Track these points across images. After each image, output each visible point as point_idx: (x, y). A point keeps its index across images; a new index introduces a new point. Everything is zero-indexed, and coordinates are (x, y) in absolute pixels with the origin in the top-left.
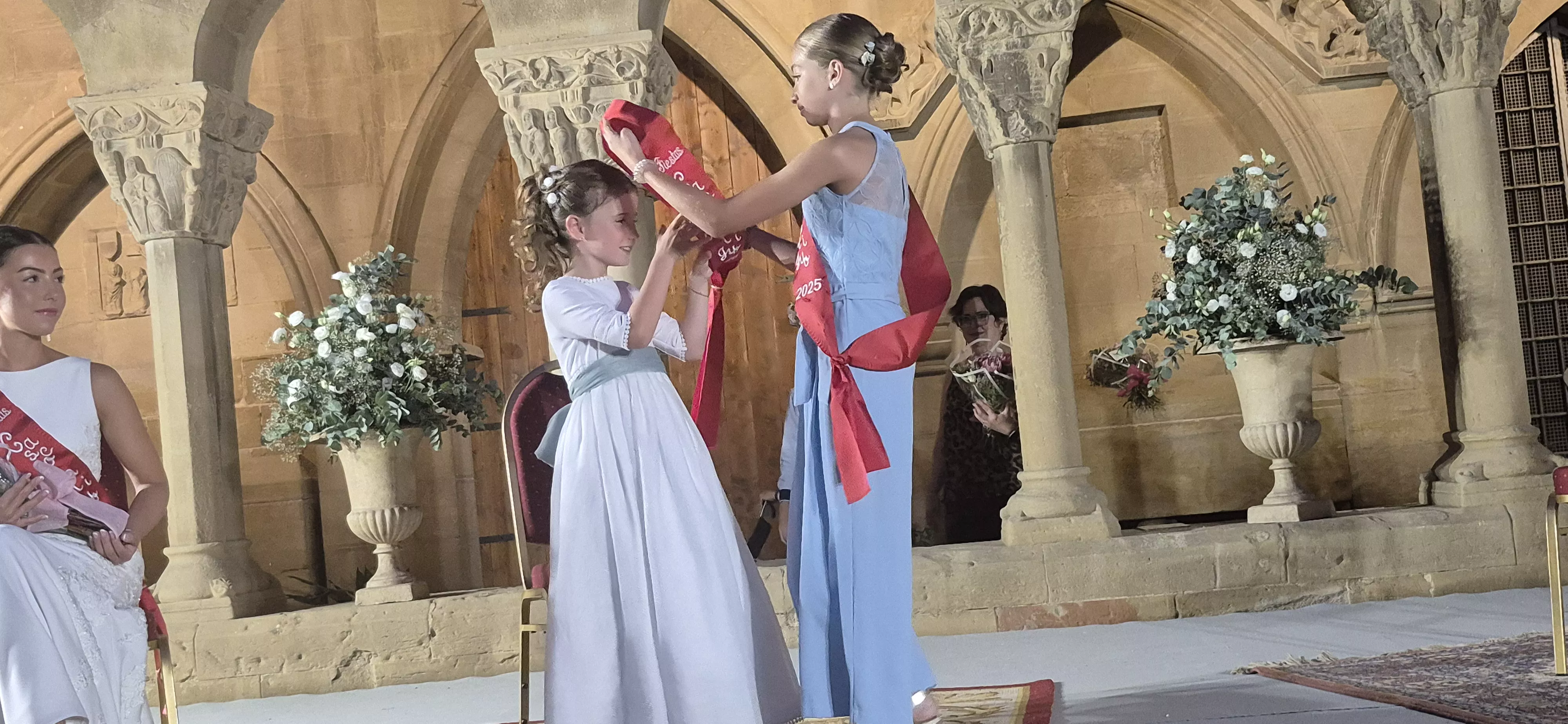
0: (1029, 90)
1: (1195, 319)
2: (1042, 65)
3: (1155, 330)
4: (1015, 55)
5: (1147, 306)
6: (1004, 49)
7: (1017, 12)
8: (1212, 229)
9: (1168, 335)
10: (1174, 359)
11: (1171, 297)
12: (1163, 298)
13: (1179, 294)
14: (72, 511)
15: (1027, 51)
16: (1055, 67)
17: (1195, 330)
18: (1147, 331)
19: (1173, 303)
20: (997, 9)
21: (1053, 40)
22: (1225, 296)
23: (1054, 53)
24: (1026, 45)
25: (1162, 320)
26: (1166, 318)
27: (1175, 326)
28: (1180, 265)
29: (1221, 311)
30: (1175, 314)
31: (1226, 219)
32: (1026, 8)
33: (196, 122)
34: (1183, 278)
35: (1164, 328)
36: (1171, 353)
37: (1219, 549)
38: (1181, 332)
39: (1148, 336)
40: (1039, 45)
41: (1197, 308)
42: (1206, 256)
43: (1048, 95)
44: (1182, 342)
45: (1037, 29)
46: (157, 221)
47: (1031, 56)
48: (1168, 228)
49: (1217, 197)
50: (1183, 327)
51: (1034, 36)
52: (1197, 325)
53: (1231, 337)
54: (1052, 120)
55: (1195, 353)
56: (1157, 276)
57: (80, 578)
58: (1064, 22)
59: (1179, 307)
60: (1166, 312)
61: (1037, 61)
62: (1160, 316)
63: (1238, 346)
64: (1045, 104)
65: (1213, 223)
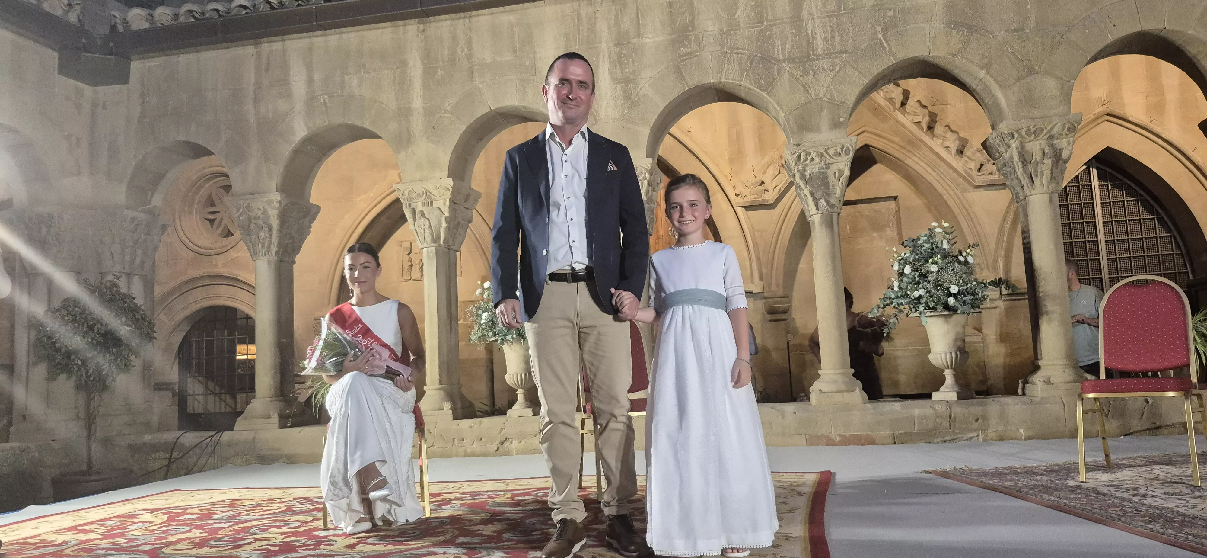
0: (829, 189)
1: (907, 300)
2: (835, 177)
3: (888, 305)
4: (823, 173)
5: (884, 293)
6: (817, 170)
7: (824, 153)
8: (917, 257)
9: (894, 307)
10: (897, 319)
11: (896, 289)
12: (893, 289)
13: (900, 288)
14: (388, 367)
15: (829, 171)
16: (842, 179)
17: (907, 306)
18: (884, 305)
19: (897, 292)
20: (814, 151)
21: (841, 166)
22: (923, 290)
23: (841, 172)
24: (828, 168)
25: (891, 300)
26: (893, 299)
27: (898, 303)
28: (901, 274)
29: (920, 297)
30: (897, 297)
31: (923, 252)
32: (828, 151)
33: (448, 195)
34: (902, 280)
35: (892, 303)
36: (896, 316)
37: (917, 412)
38: (901, 306)
39: (884, 307)
40: (834, 168)
41: (908, 295)
42: (914, 270)
43: (838, 191)
44: (901, 311)
45: (833, 161)
46: (428, 239)
47: (830, 173)
48: (896, 256)
49: (920, 242)
50: (902, 304)
51: (832, 164)
52: (908, 303)
53: (925, 309)
54: (840, 203)
55: (907, 316)
56: (890, 279)
57: (387, 399)
58: (847, 157)
59: (900, 294)
60: (893, 296)
61: (833, 175)
62: (890, 298)
63: (928, 314)
64: (837, 196)
65: (917, 255)
